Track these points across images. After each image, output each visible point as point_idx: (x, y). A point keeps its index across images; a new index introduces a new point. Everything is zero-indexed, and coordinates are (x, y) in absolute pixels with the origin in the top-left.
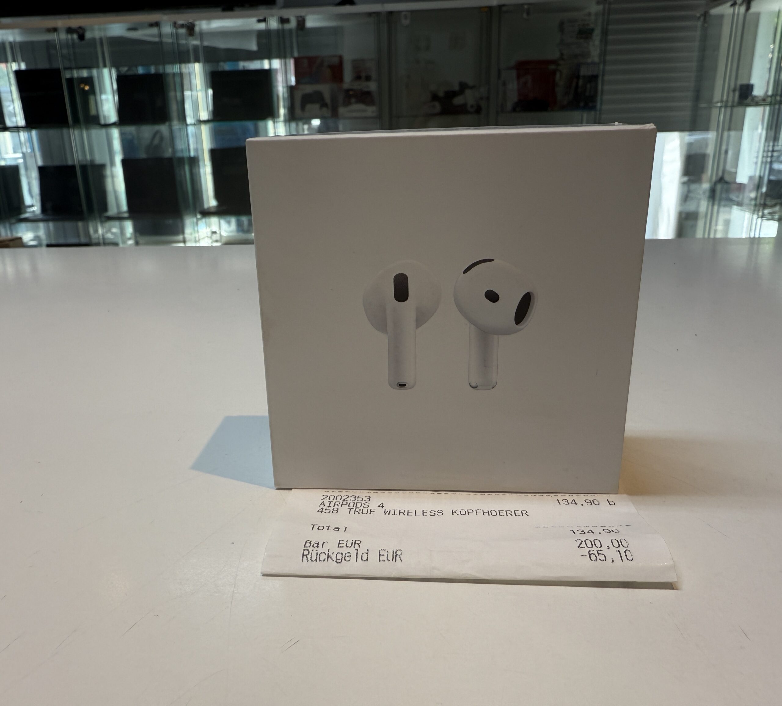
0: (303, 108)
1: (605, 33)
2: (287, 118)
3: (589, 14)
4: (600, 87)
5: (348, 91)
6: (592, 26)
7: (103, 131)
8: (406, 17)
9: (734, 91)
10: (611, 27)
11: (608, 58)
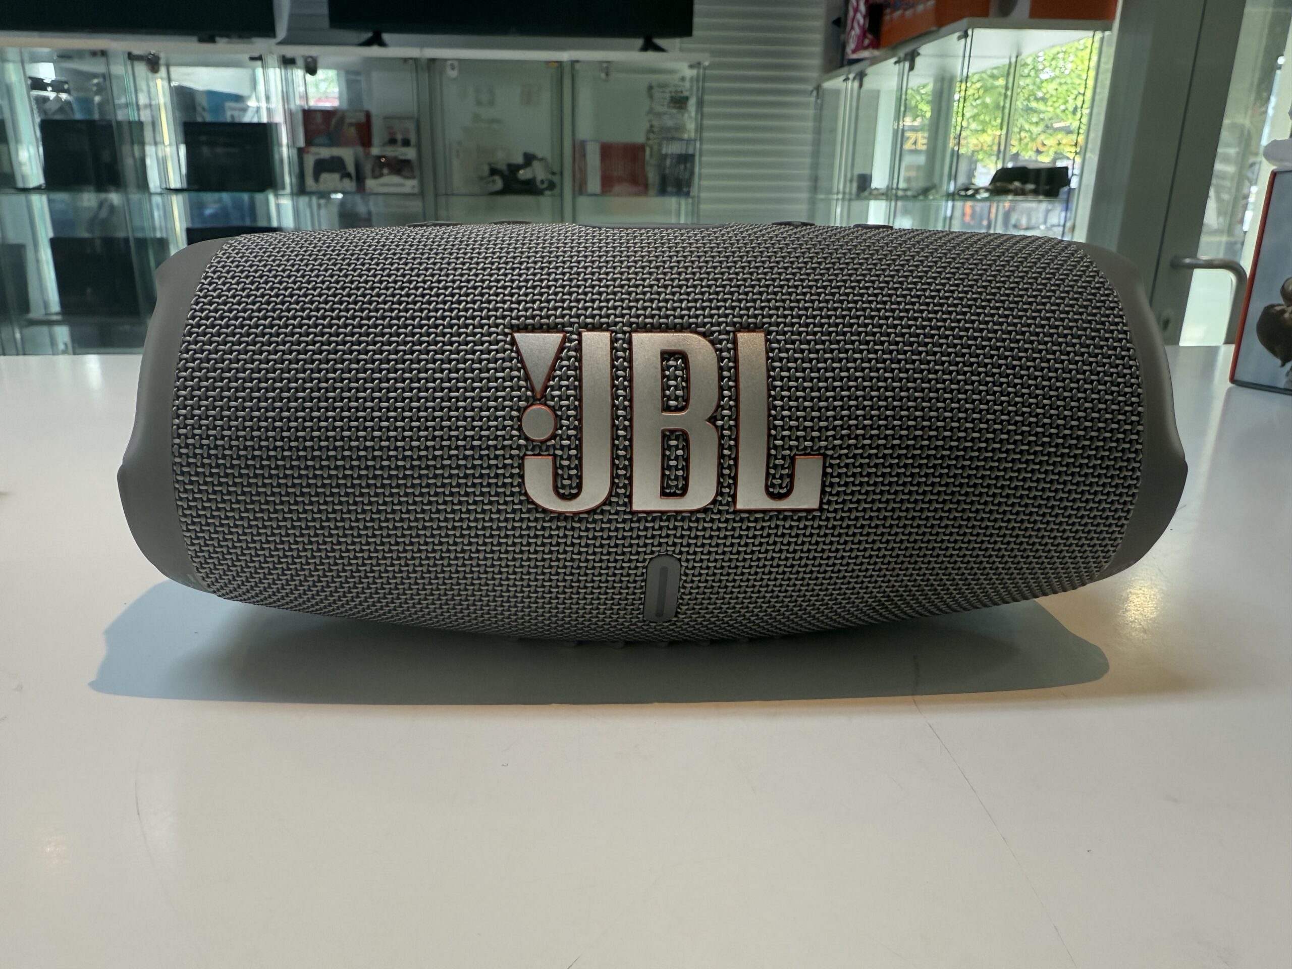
0: (316, 178)
1: (700, 103)
2: (295, 190)
3: (683, 79)
4: (697, 170)
5: (379, 158)
6: (686, 94)
7: (22, 198)
8: (453, 68)
9: (851, 181)
10: (707, 97)
11: (706, 135)
